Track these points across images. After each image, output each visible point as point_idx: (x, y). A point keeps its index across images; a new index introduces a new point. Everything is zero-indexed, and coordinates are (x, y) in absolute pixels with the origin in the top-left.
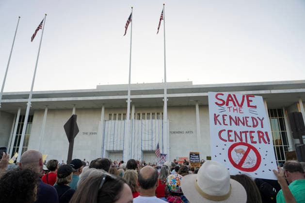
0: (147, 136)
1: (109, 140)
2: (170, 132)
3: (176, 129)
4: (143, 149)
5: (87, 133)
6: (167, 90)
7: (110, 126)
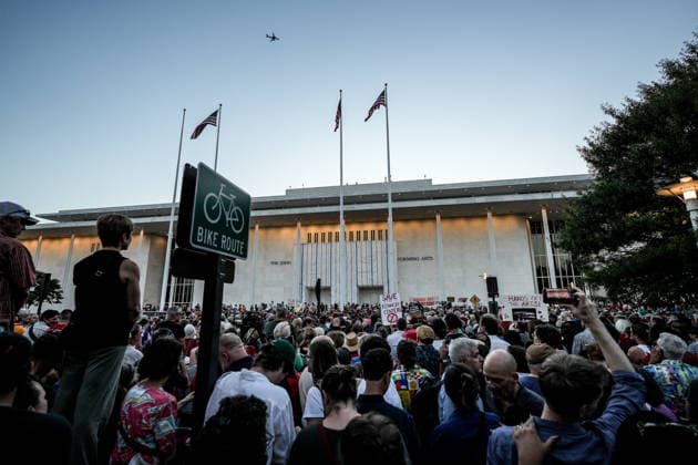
0: (364, 265)
1: (309, 272)
2: (399, 259)
3: (407, 254)
4: (360, 284)
5: (276, 263)
6: (393, 194)
7: (310, 251)
